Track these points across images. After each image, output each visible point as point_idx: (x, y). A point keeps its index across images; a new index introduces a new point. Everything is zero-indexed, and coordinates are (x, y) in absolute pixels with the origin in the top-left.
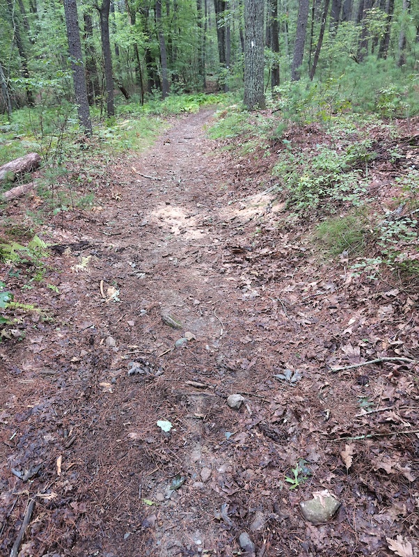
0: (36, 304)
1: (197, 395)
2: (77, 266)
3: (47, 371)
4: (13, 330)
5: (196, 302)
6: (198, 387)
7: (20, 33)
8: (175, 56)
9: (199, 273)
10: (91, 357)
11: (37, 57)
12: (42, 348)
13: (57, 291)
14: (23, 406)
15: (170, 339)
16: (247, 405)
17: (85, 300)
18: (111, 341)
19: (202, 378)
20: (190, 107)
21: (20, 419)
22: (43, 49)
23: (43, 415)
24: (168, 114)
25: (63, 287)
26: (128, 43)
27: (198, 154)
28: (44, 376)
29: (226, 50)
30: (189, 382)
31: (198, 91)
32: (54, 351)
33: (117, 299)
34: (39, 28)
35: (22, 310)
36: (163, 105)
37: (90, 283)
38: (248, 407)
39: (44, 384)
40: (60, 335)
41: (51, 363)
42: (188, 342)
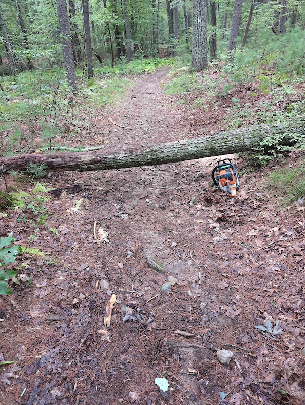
0: (40, 247)
1: (187, 347)
2: (73, 209)
3: (52, 317)
4: (21, 276)
5: (174, 244)
6: (187, 337)
7: (22, 15)
8: (136, 30)
9: (172, 215)
10: (89, 301)
11: (35, 33)
12: (47, 292)
13: (57, 234)
14: (32, 356)
15: (156, 282)
16: (235, 360)
17: (81, 242)
18: (105, 284)
19: (190, 327)
20: (149, 69)
21: (29, 372)
22: (39, 27)
23: (49, 367)
24: (132, 74)
25: (62, 229)
26: (102, 21)
27: (159, 107)
28: (50, 322)
29: (174, 25)
30: (179, 331)
31: (154, 56)
32: (57, 294)
33: (107, 241)
34: (36, 11)
35: (29, 255)
36: (129, 67)
37: (84, 225)
38: (237, 363)
39: (49, 331)
40: (61, 278)
41: (54, 308)
42: (172, 288)
